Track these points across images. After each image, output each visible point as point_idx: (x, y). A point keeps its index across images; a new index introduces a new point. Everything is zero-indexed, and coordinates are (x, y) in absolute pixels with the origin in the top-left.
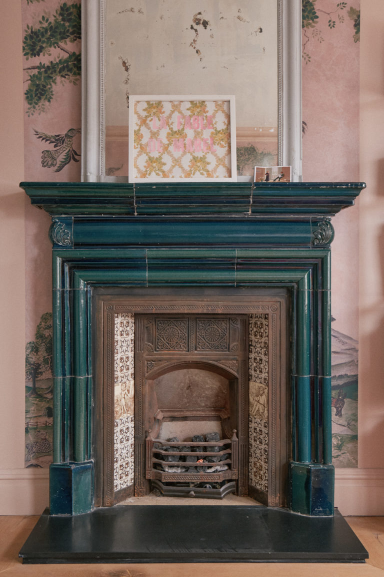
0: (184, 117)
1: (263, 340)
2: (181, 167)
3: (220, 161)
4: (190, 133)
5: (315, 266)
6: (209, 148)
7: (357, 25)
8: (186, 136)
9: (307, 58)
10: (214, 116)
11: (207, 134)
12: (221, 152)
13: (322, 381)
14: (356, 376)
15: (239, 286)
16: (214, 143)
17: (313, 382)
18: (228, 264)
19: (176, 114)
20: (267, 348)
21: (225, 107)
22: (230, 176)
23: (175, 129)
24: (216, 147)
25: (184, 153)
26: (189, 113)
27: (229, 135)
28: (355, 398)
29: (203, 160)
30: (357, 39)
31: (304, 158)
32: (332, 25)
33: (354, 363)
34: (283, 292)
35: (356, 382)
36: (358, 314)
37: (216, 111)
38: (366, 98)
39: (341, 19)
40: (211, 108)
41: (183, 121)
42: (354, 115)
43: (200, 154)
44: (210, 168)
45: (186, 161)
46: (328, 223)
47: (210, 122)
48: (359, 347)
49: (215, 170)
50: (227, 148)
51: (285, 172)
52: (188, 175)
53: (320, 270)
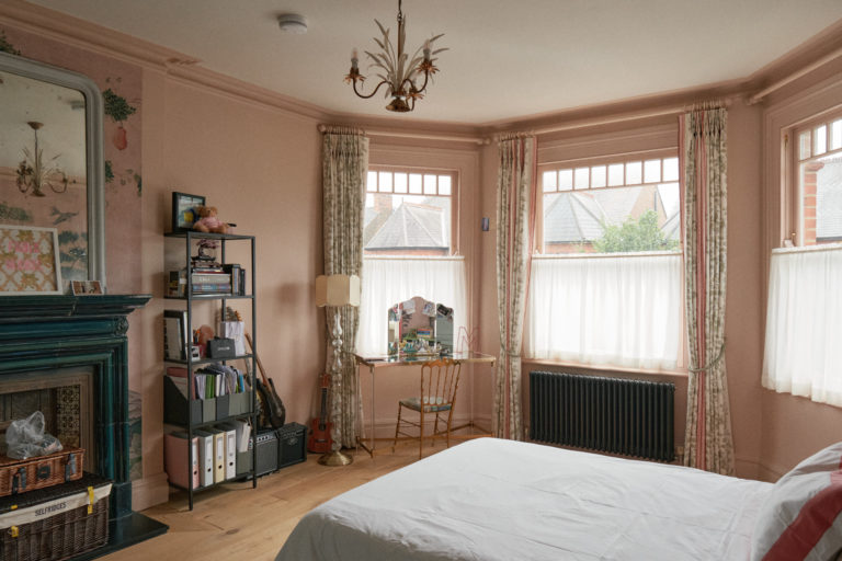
0: (13, 241)
1: (74, 403)
2: (13, 281)
3: (47, 277)
4: (20, 255)
5: (116, 349)
6: (37, 268)
7: (140, 186)
8: (16, 258)
9: (107, 204)
10: (39, 243)
11: (34, 256)
12: (47, 270)
13: (123, 427)
14: (140, 418)
15: (60, 366)
16: (41, 264)
17: (116, 428)
18: (50, 354)
19: (7, 240)
20: (79, 409)
21: (48, 236)
22: (56, 289)
23: (7, 251)
24: (43, 267)
25: (16, 271)
26: (18, 239)
27: (54, 258)
28: (140, 433)
29: (32, 276)
30: (140, 195)
31: (107, 275)
32: (123, 183)
33: (139, 409)
34: (91, 368)
35: (140, 422)
36: (141, 375)
37: (41, 240)
38: (145, 233)
39: (130, 180)
40: (37, 237)
41: (13, 245)
42: (137, 247)
43: (29, 272)
44: (39, 283)
45: (18, 277)
46: (124, 319)
47: (36, 247)
48: (142, 398)
49: (43, 284)
50: (51, 268)
51: (96, 286)
52: (21, 289)
53: (120, 351)
